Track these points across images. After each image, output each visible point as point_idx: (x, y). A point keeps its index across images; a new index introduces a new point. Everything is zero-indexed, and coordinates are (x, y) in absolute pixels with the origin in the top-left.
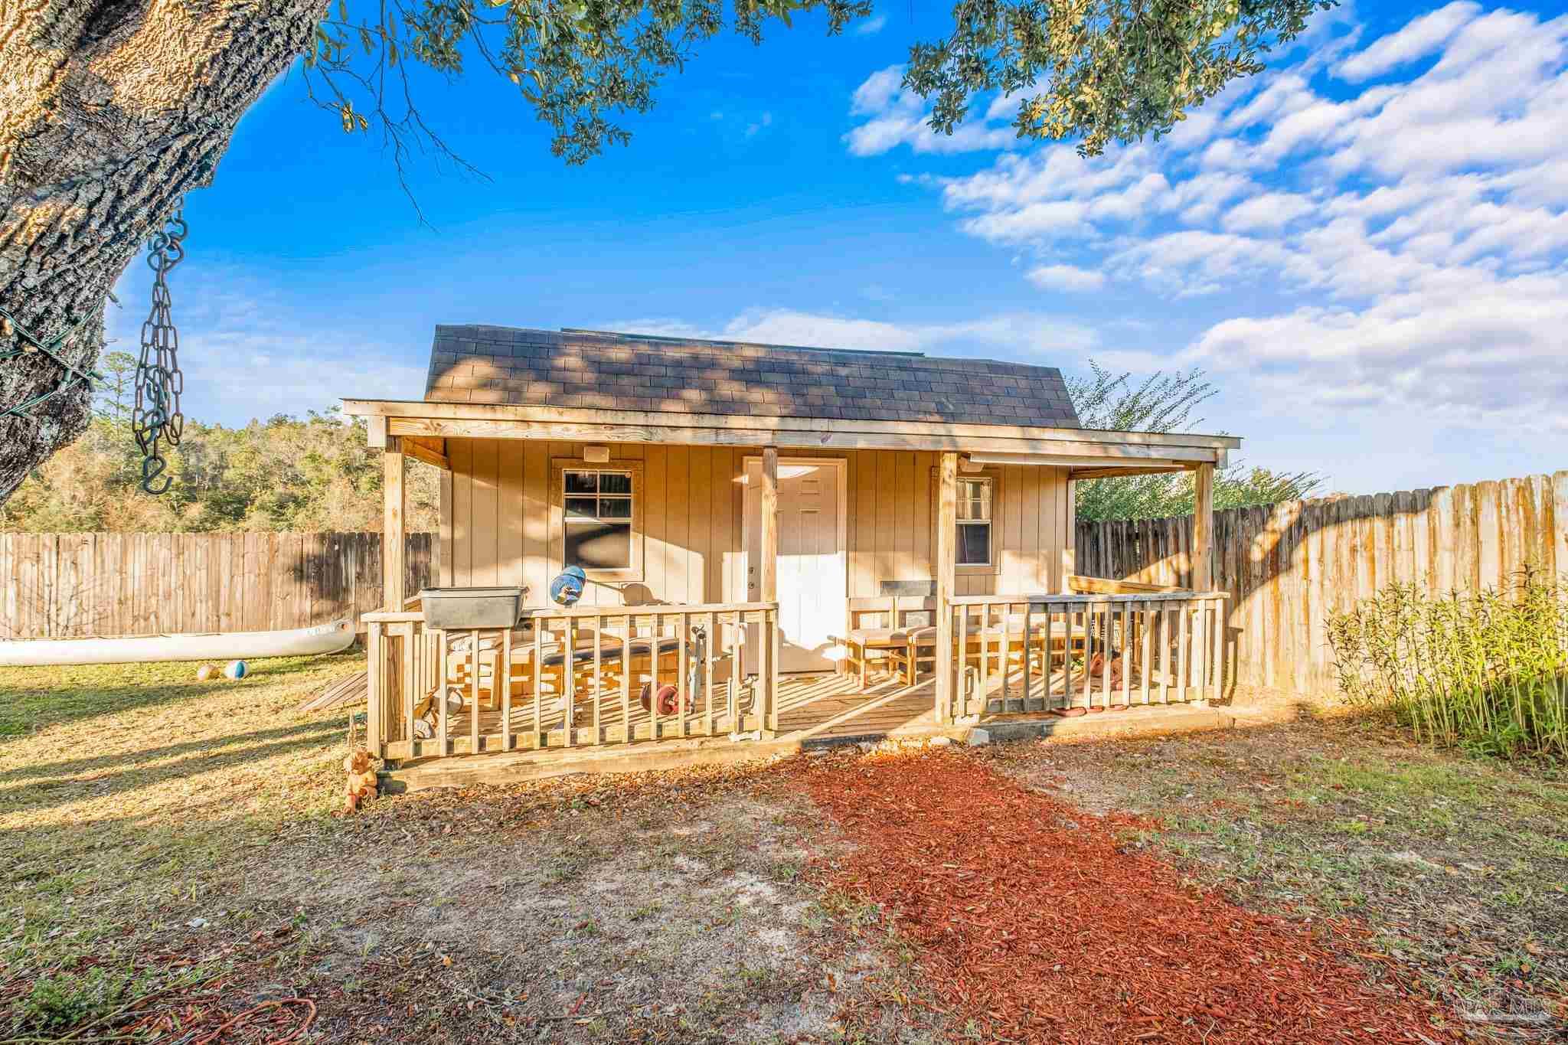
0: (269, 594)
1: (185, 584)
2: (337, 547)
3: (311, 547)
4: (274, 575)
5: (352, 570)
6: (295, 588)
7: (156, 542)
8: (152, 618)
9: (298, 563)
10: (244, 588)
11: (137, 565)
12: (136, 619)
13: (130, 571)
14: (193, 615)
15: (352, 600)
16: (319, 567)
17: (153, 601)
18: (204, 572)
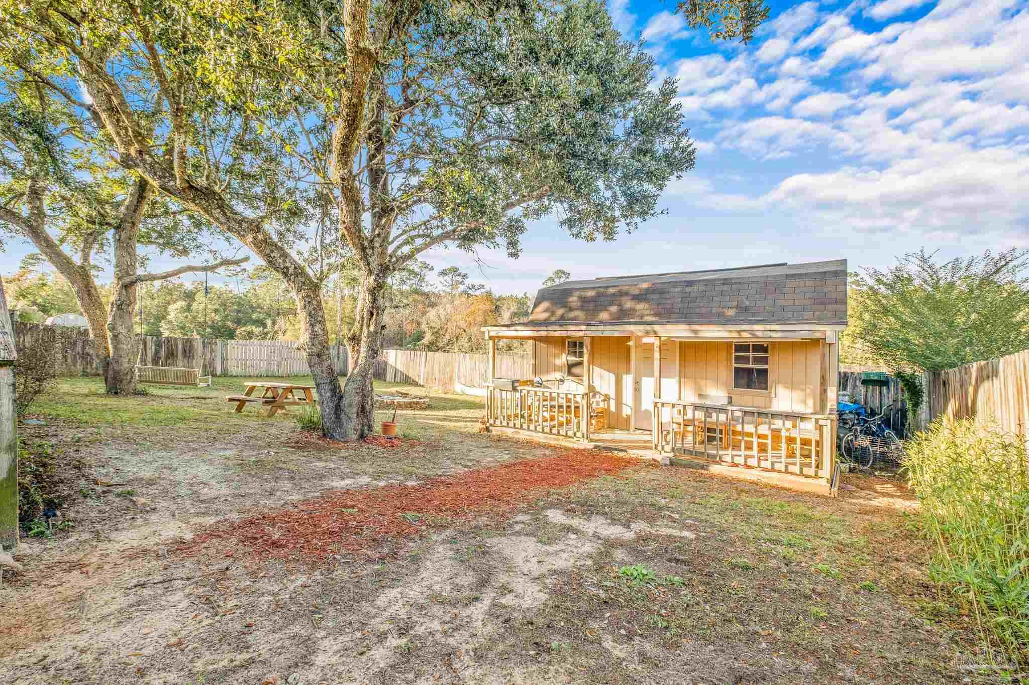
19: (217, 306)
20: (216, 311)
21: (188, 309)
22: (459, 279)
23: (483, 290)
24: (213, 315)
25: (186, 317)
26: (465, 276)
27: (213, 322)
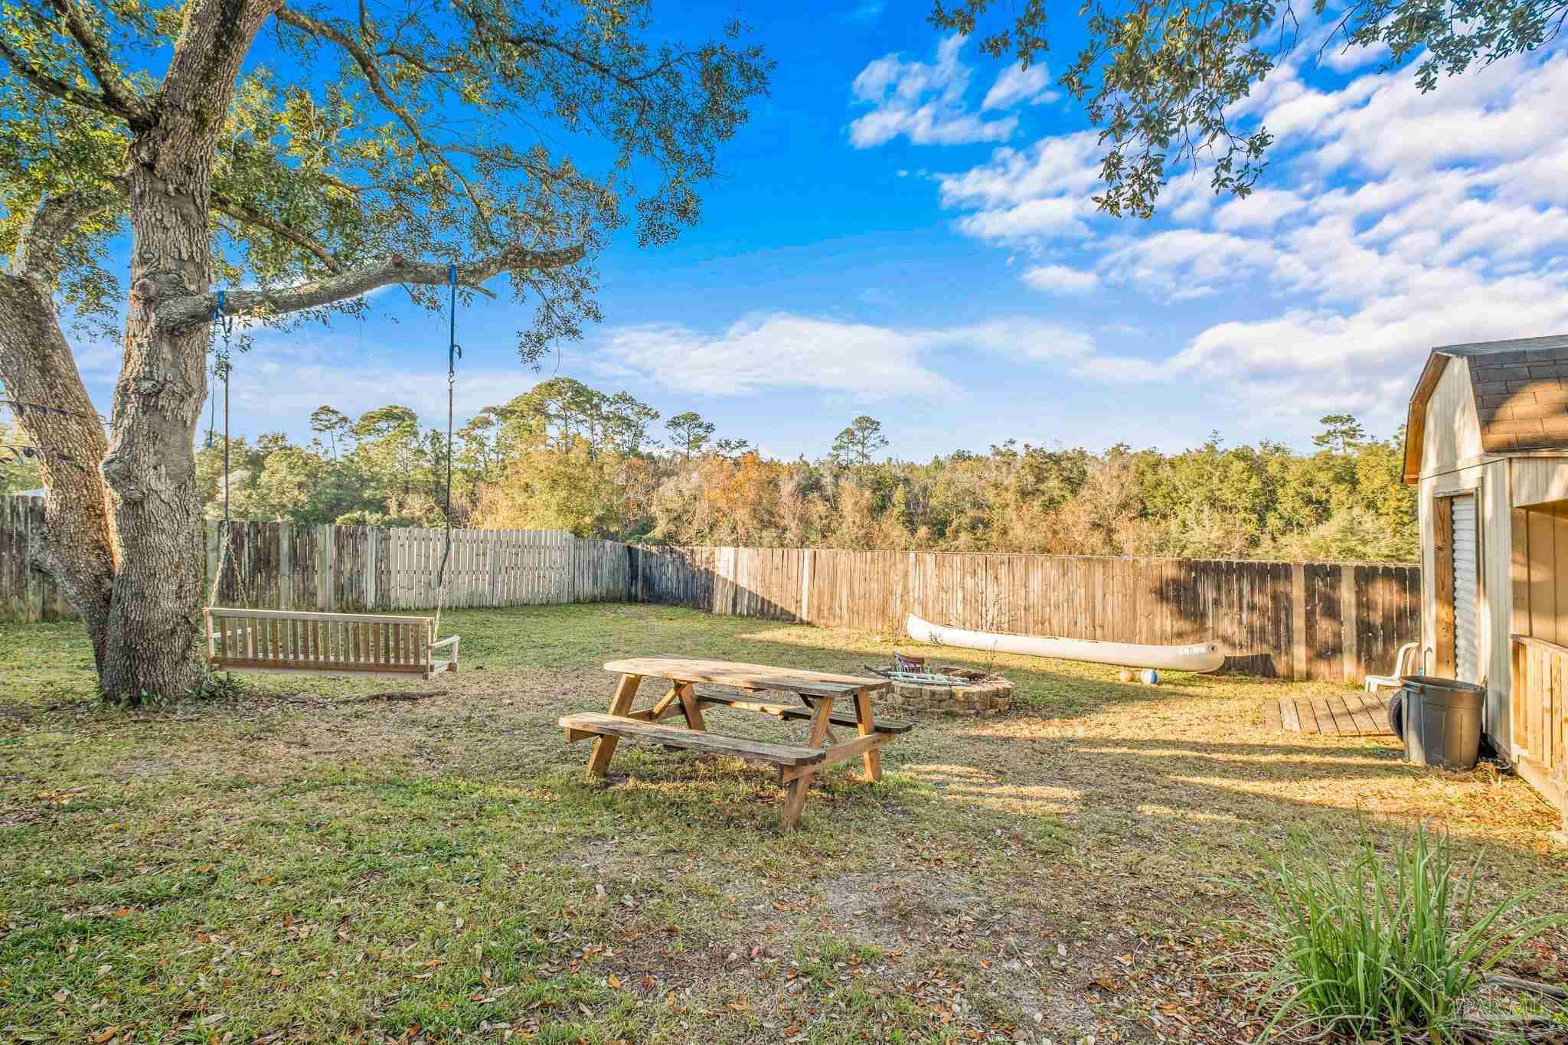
0: (1135, 611)
1: (1070, 599)
2: (1193, 574)
3: (1170, 572)
4: (1138, 594)
5: (1210, 595)
6: (1157, 608)
7: (1048, 563)
8: (1047, 624)
9: (1158, 584)
10: (1112, 608)
11: (1036, 583)
12: (1036, 623)
13: (1031, 588)
14: (1076, 623)
15: (1210, 624)
16: (1177, 590)
17: (1048, 609)
18: (1083, 590)
19: (302, 478)
20: (300, 486)
21: (253, 483)
22: (701, 432)
23: (744, 450)
24: (296, 493)
25: (250, 497)
26: (710, 428)
27: (295, 504)
